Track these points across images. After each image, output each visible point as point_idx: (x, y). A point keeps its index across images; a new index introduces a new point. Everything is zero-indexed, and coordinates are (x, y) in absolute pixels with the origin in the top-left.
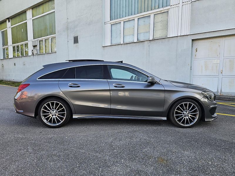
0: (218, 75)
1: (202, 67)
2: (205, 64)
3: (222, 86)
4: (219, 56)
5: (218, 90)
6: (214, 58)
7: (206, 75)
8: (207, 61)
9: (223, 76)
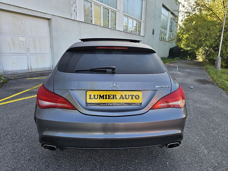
0: (26, 53)
1: (9, 44)
2: (12, 41)
3: (31, 63)
4: (23, 34)
5: (28, 67)
6: (19, 36)
7: (15, 52)
8: (13, 38)
9: (31, 54)
